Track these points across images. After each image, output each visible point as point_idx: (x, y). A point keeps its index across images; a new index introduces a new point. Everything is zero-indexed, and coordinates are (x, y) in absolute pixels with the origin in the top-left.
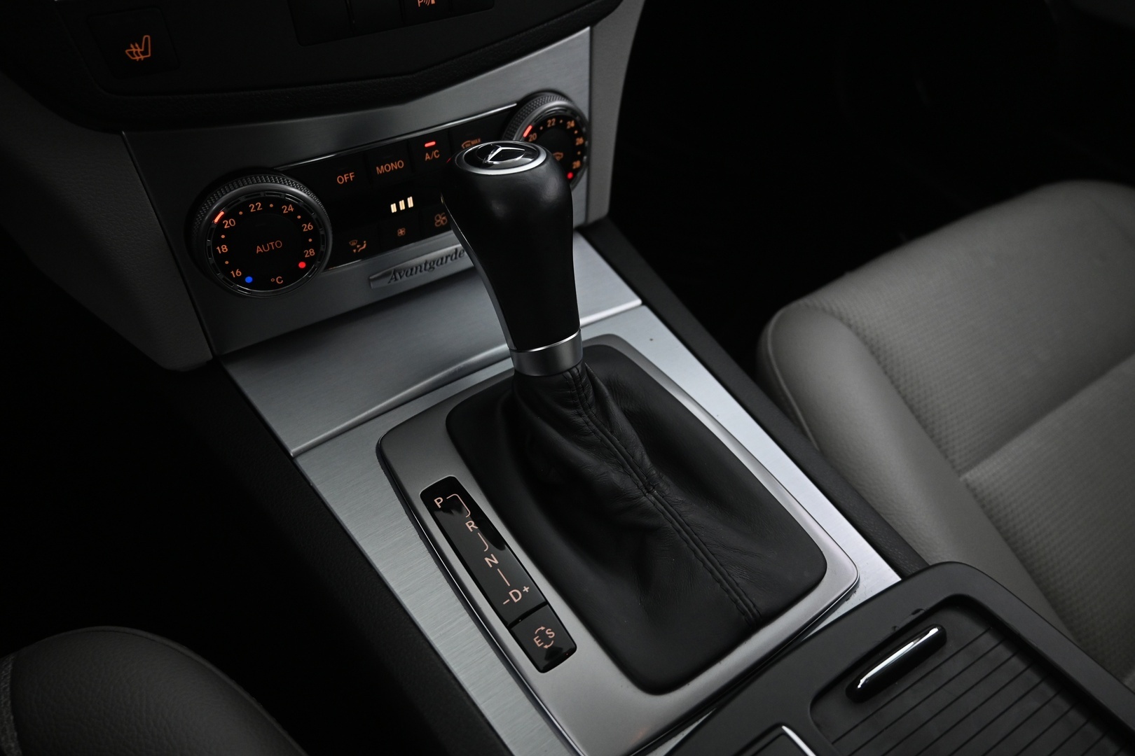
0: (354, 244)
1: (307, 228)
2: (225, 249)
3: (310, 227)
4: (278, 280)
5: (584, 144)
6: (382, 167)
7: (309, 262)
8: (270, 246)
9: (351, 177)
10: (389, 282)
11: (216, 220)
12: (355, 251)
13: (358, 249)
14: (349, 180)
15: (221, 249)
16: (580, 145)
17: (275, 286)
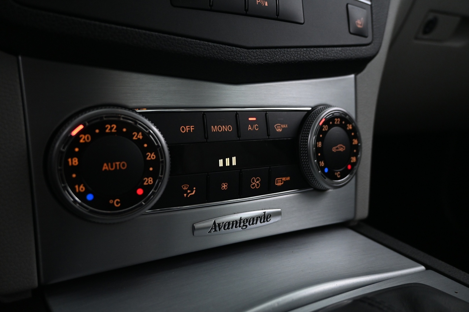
0: (185, 188)
1: (150, 157)
2: (75, 161)
3: (153, 157)
4: (116, 202)
5: (358, 144)
6: (216, 126)
7: (147, 189)
8: (116, 165)
9: (192, 129)
10: (210, 232)
11: (74, 133)
12: (185, 195)
13: (188, 194)
14: (189, 131)
15: (72, 162)
16: (355, 145)
17: (112, 207)
